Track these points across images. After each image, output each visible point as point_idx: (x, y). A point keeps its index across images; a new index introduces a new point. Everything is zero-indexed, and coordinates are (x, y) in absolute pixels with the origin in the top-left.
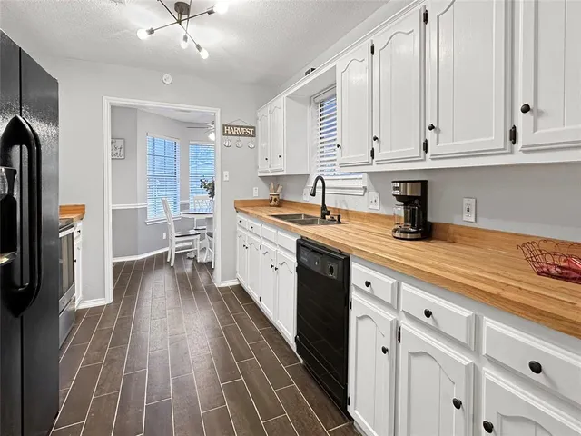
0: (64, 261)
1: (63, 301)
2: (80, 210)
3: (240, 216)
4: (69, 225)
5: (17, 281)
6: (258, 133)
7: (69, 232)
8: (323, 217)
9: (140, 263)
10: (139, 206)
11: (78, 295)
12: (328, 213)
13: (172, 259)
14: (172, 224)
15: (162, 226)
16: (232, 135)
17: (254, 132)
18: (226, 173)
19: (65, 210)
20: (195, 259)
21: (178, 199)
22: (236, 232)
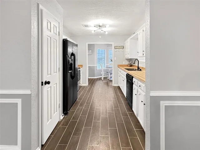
0: (78, 77)
1: (78, 82)
2: (82, 66)
3: (119, 69)
4: (79, 68)
5: (72, 75)
6: (125, 47)
7: (79, 70)
8: (138, 69)
9: (95, 79)
10: (95, 65)
11: (81, 82)
12: (139, 68)
13: (103, 79)
14: (103, 70)
15: (101, 71)
16: (117, 48)
17: (123, 47)
18: (115, 58)
19: (79, 66)
20: (109, 79)
21: (105, 64)
22: (118, 73)
